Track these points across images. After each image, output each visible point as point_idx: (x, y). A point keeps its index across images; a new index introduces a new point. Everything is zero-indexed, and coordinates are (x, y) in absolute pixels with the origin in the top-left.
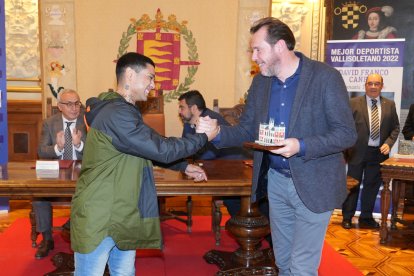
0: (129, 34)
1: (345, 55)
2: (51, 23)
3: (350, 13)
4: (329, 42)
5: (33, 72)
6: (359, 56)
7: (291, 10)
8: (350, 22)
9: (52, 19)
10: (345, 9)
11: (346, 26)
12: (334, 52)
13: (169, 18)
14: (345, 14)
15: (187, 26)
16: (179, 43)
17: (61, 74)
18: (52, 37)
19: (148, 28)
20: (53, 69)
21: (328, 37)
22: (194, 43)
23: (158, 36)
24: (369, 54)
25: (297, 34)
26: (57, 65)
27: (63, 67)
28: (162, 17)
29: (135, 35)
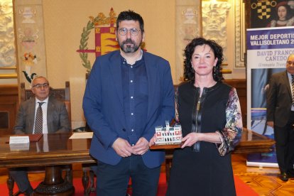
0: (88, 29)
1: (261, 40)
2: (24, 22)
3: (264, 7)
4: (248, 30)
5: (10, 61)
6: (272, 40)
7: (218, 6)
8: (264, 14)
9: (24, 19)
10: (259, 4)
11: (261, 17)
12: (252, 38)
14: (260, 8)
17: (34, 63)
18: (25, 34)
19: (104, 24)
20: (27, 59)
21: (247, 26)
23: (112, 30)
24: (280, 38)
25: (224, 25)
26: (30, 56)
27: (35, 57)
28: (115, 14)
29: (94, 29)
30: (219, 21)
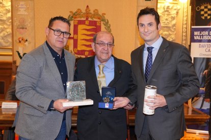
1: (203, 35)
2: (19, 13)
3: (206, 10)
4: (193, 27)
5: (8, 43)
7: (170, 7)
8: (206, 15)
9: (20, 11)
10: (203, 7)
11: (203, 18)
12: (196, 33)
13: (94, 11)
14: (203, 10)
15: (105, 16)
16: (100, 27)
17: (25, 45)
18: (20, 22)
19: (81, 18)
20: (20, 42)
21: (192, 24)
22: (109, 27)
23: (87, 22)
25: (174, 22)
26: (22, 39)
27: (27, 40)
28: (90, 10)
29: (73, 21)
30: (170, 19)
